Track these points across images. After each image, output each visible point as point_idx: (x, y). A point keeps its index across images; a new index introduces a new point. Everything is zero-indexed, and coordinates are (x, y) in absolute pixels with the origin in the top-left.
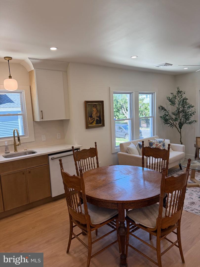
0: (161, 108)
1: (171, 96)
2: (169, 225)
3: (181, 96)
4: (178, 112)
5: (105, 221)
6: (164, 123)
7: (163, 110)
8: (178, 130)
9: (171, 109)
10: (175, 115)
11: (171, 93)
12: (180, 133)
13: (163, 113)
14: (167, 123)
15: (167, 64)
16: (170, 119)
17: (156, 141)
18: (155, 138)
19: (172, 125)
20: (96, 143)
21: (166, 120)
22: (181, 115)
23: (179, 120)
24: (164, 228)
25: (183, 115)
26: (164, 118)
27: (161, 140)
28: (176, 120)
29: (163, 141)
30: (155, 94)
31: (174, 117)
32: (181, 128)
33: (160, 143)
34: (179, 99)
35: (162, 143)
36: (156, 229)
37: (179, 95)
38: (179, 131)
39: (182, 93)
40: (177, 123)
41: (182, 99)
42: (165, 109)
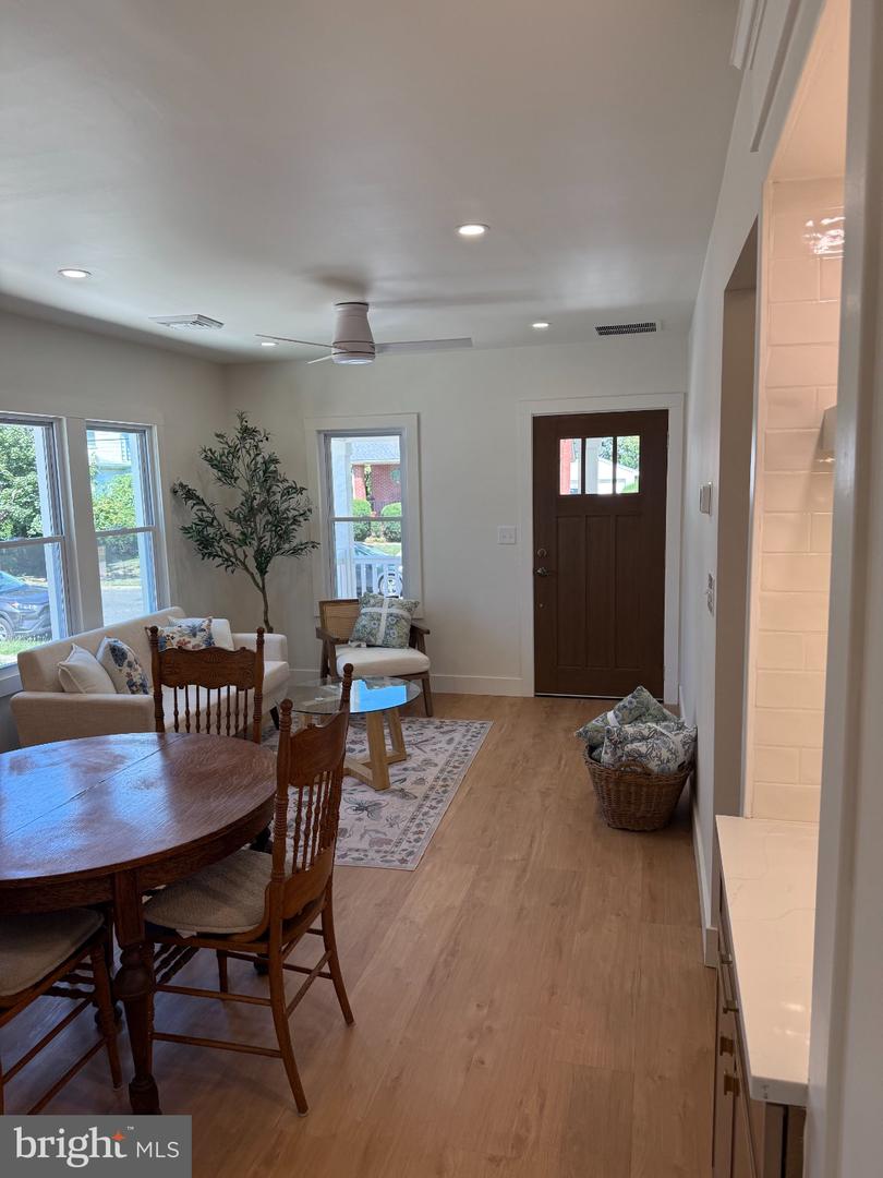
0: (180, 493)
1: (218, 447)
2: (306, 900)
3: (256, 447)
4: (251, 509)
6: (201, 556)
7: (190, 502)
8: (253, 578)
9: (223, 499)
10: (239, 522)
11: (218, 436)
12: (263, 590)
13: (191, 515)
14: (210, 554)
15: (201, 320)
16: (222, 537)
17: (175, 629)
18: (170, 618)
19: (229, 561)
21: (203, 539)
22: (261, 519)
23: (255, 543)
24: (290, 915)
25: (268, 523)
26: (199, 532)
27: (197, 621)
28: (244, 540)
29: (204, 626)
30: (151, 435)
31: (235, 529)
32: (263, 571)
33: (195, 635)
34: (247, 459)
35: (203, 634)
36: (265, 928)
37: (247, 446)
38: (257, 584)
39: (258, 437)
40: (250, 551)
41: (259, 459)
42: (198, 498)
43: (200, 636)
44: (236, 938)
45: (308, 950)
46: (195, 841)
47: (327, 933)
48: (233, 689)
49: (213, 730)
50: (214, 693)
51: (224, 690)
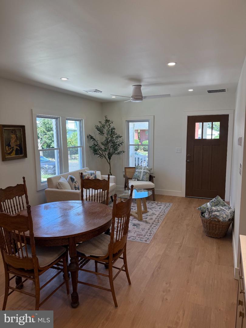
0: (89, 137)
1: (99, 125)
2: (119, 249)
3: (109, 125)
4: (107, 142)
5: (53, 261)
6: (94, 154)
7: (92, 140)
8: (107, 160)
9: (100, 139)
10: (104, 145)
11: (99, 122)
12: (110, 164)
13: (92, 143)
14: (96, 154)
15: (96, 91)
16: (99, 149)
17: (87, 173)
18: (86, 170)
19: (101, 156)
20: (24, 178)
21: (95, 150)
22: (110, 145)
23: (108, 151)
24: (115, 253)
25: (112, 145)
26: (94, 148)
27: (92, 172)
28: (105, 150)
29: (94, 173)
30: (82, 122)
31: (103, 147)
32: (110, 159)
33: (92, 175)
34: (107, 128)
35: (94, 175)
36: (108, 256)
37: (107, 125)
38: (108, 162)
39: (110, 122)
40: (107, 153)
41: (110, 128)
42: (94, 139)
43: (93, 175)
44: (100, 258)
45: (119, 263)
46: (91, 230)
47: (125, 259)
48: (101, 190)
49: (96, 201)
50: (96, 191)
51: (99, 190)
